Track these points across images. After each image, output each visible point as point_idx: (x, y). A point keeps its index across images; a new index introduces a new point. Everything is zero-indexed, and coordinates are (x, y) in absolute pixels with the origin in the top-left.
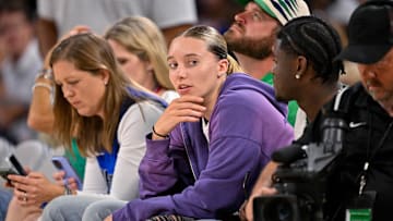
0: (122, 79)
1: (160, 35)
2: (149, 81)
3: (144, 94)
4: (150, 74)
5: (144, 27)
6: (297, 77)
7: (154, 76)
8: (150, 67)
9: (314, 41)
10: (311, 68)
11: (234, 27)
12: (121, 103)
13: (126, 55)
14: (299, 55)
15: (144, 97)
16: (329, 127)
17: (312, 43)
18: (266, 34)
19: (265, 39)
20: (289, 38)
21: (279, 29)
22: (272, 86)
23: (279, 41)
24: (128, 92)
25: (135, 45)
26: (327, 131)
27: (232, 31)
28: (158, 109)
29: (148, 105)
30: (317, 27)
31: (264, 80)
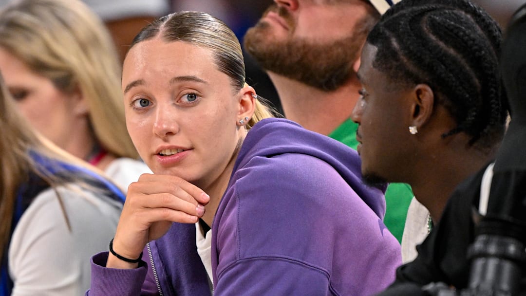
0: (20, 135)
1: (103, 35)
2: (78, 137)
3: (66, 166)
4: (82, 123)
5: (69, 18)
6: (413, 130)
7: (90, 129)
8: (80, 108)
9: (452, 51)
10: (442, 111)
11: (270, 18)
12: (16, 188)
13: (26, 80)
14: (418, 82)
15: (68, 175)
16: (484, 255)
17: (446, 55)
18: (341, 33)
19: (339, 43)
20: (395, 44)
21: (372, 23)
22: (354, 149)
23: (372, 50)
24: (31, 161)
25: (46, 58)
26: (479, 264)
27: (265, 26)
28: (98, 202)
29: (76, 193)
30: (458, 19)
31: (337, 137)
